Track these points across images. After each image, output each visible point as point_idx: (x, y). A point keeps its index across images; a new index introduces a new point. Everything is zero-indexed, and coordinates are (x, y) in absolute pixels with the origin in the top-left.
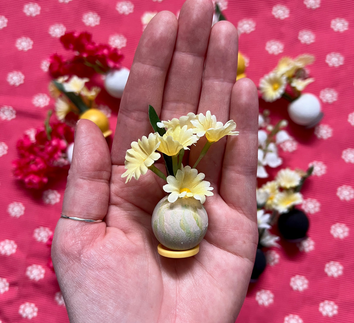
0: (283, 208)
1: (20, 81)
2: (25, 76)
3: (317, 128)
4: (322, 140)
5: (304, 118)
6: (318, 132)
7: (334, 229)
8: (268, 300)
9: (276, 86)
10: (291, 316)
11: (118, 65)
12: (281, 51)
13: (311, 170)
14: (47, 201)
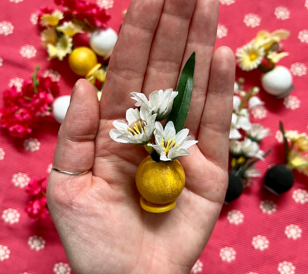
1: (9, 31)
2: (14, 26)
3: (286, 99)
4: (290, 110)
5: (276, 89)
6: (287, 103)
7: (296, 195)
8: (231, 257)
9: (253, 57)
11: (104, 25)
12: (257, 25)
14: (27, 148)
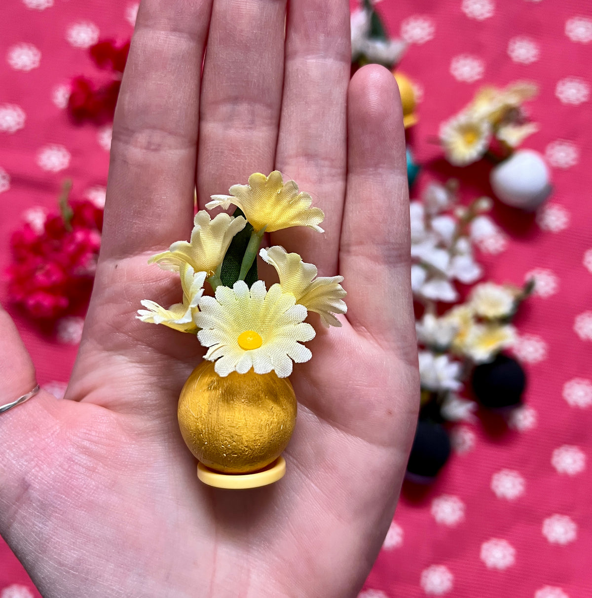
0: (481, 352)
1: (18, 124)
3: (540, 212)
4: (549, 234)
6: (541, 219)
8: (453, 513)
9: (471, 137)
10: (494, 541)
12: (477, 77)
13: (529, 287)
14: (66, 337)
